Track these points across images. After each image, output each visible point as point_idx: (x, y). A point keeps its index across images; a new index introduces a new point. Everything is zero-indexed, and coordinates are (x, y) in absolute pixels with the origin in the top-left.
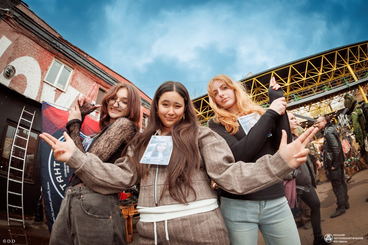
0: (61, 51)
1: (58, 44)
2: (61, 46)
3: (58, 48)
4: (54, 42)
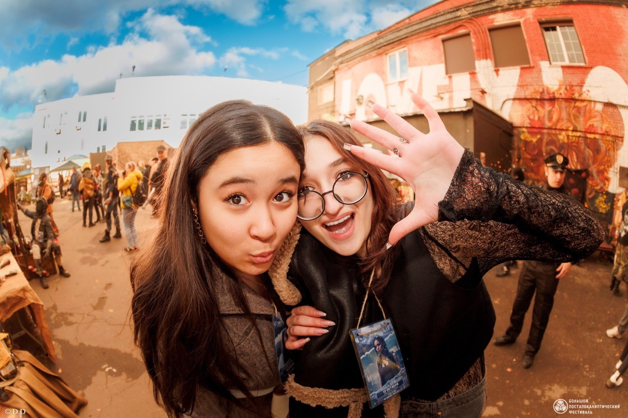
0: (385, 44)
1: (378, 42)
2: (381, 41)
3: (382, 45)
4: (374, 44)
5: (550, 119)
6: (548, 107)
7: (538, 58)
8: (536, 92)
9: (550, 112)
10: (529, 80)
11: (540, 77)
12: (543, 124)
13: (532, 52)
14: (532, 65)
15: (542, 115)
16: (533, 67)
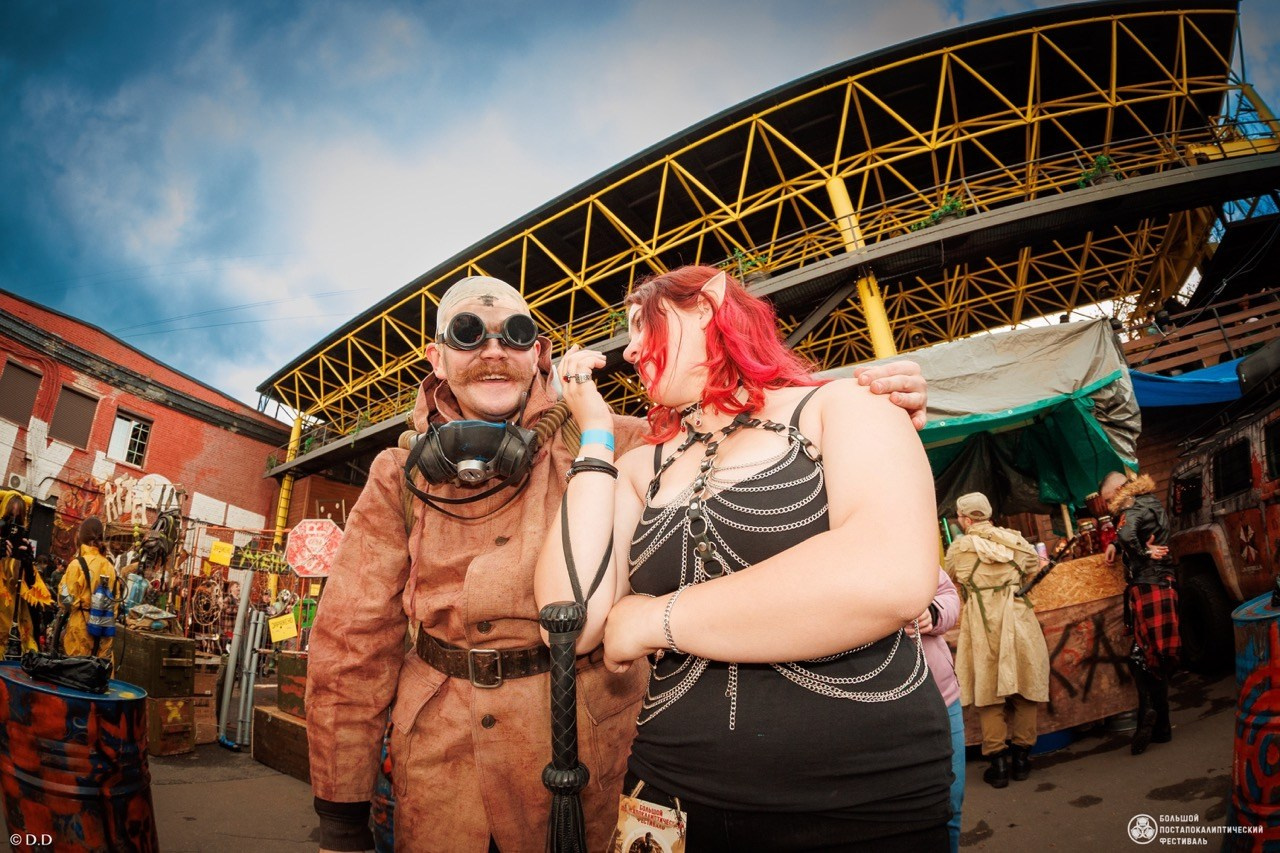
5: (88, 511)
6: (88, 499)
7: (96, 445)
8: (81, 480)
9: (89, 503)
10: (78, 465)
11: (90, 467)
12: (80, 514)
13: (93, 436)
14: (87, 450)
15: (80, 505)
16: (86, 454)
